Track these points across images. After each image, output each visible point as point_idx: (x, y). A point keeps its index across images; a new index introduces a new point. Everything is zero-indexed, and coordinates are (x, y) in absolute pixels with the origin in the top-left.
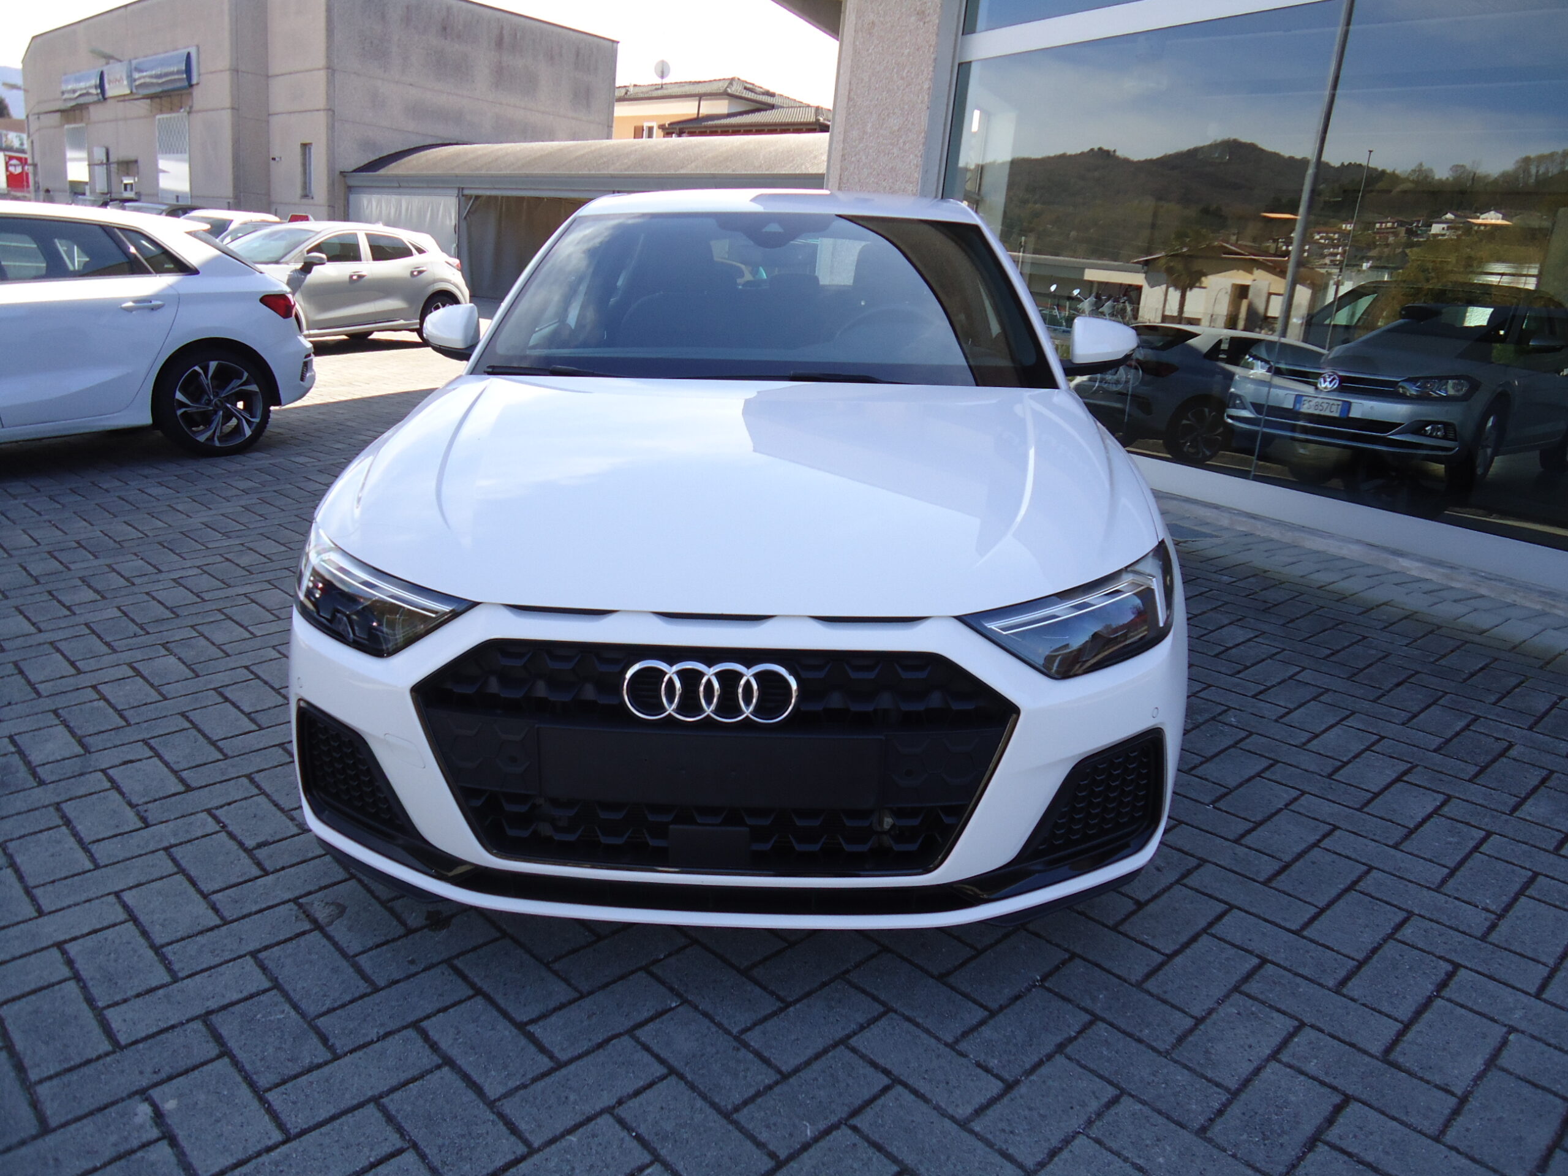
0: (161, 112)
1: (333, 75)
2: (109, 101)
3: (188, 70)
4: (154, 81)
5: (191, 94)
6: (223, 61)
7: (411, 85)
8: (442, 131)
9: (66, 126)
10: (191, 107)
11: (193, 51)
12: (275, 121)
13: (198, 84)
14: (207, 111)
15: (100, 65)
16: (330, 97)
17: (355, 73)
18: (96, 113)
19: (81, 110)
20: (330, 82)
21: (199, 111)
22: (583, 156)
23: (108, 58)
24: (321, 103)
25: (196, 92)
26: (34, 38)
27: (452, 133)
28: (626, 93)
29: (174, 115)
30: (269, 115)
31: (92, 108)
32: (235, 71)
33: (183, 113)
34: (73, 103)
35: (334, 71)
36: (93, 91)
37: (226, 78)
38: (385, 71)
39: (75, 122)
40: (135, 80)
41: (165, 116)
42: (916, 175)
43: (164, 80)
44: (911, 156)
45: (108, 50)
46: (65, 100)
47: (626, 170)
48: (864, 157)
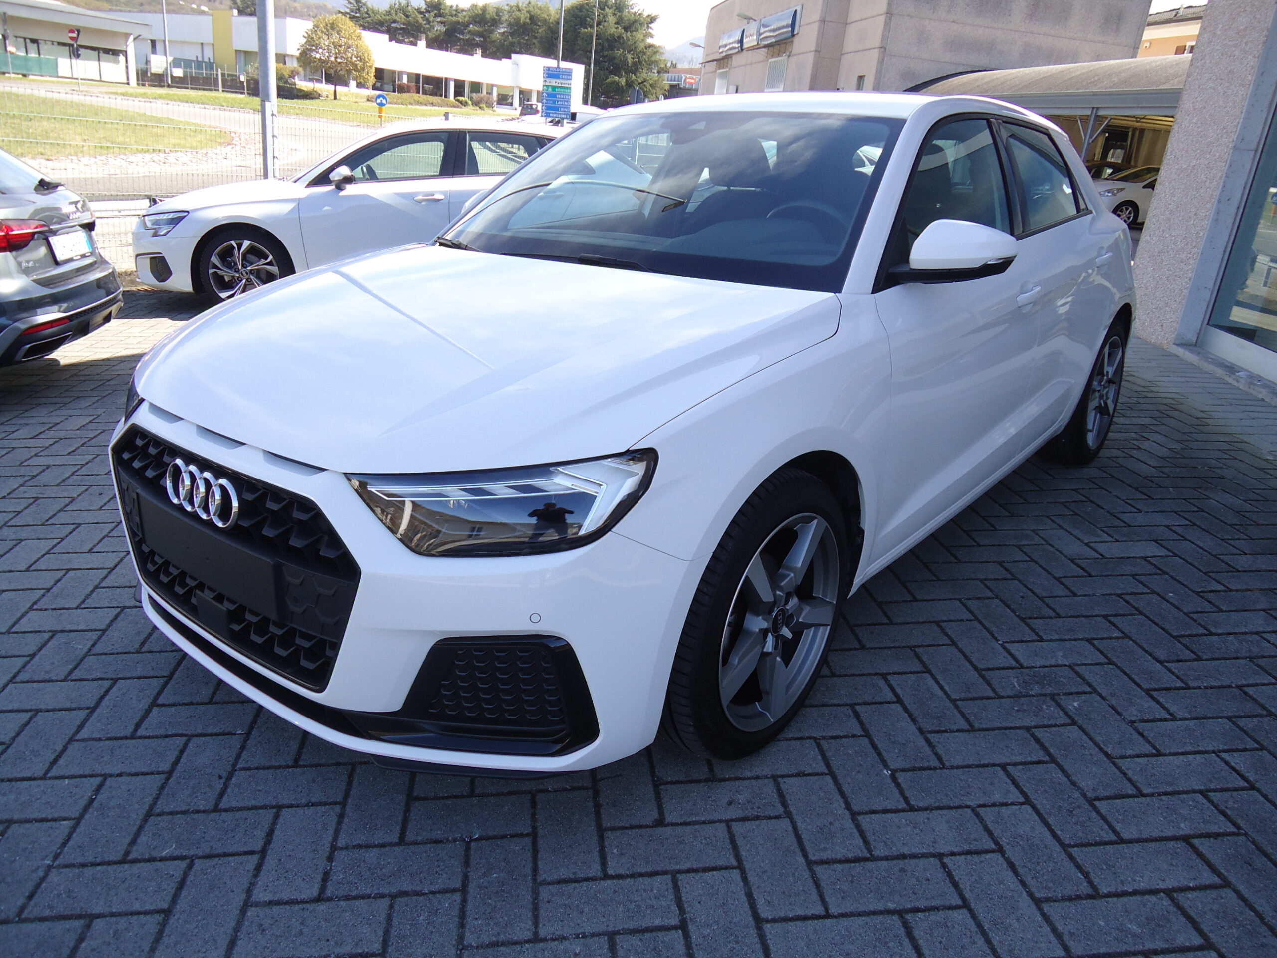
0: (772, 57)
1: (890, 19)
2: (744, 51)
3: (793, 25)
4: (772, 34)
5: (792, 42)
6: (816, 16)
7: (954, 22)
8: (973, 60)
9: (718, 71)
10: (790, 52)
11: (799, 9)
12: (845, 59)
13: (797, 34)
14: (799, 54)
15: (744, 24)
16: (885, 38)
17: (908, 16)
18: (736, 61)
19: (728, 59)
20: (887, 25)
21: (795, 55)
22: (1077, 76)
23: (749, 19)
24: (877, 43)
25: (796, 40)
26: (712, 9)
27: (983, 61)
28: (1176, 16)
29: (780, 59)
30: (842, 54)
31: (734, 57)
32: (823, 21)
33: (784, 58)
34: (724, 54)
35: (892, 15)
36: (736, 45)
37: (815, 27)
38: (934, 13)
39: (723, 68)
40: (761, 34)
41: (774, 60)
42: (1249, 78)
43: (777, 33)
44: (1250, 57)
45: (750, 15)
46: (722, 53)
47: (1111, 87)
48: (1208, 62)
